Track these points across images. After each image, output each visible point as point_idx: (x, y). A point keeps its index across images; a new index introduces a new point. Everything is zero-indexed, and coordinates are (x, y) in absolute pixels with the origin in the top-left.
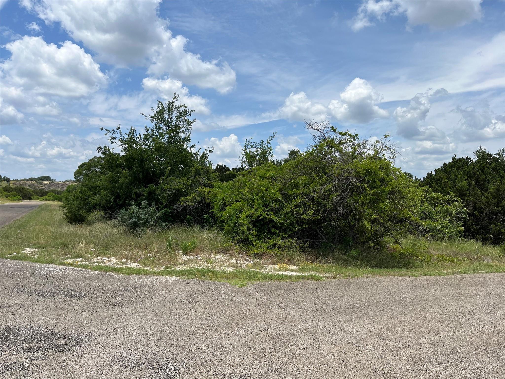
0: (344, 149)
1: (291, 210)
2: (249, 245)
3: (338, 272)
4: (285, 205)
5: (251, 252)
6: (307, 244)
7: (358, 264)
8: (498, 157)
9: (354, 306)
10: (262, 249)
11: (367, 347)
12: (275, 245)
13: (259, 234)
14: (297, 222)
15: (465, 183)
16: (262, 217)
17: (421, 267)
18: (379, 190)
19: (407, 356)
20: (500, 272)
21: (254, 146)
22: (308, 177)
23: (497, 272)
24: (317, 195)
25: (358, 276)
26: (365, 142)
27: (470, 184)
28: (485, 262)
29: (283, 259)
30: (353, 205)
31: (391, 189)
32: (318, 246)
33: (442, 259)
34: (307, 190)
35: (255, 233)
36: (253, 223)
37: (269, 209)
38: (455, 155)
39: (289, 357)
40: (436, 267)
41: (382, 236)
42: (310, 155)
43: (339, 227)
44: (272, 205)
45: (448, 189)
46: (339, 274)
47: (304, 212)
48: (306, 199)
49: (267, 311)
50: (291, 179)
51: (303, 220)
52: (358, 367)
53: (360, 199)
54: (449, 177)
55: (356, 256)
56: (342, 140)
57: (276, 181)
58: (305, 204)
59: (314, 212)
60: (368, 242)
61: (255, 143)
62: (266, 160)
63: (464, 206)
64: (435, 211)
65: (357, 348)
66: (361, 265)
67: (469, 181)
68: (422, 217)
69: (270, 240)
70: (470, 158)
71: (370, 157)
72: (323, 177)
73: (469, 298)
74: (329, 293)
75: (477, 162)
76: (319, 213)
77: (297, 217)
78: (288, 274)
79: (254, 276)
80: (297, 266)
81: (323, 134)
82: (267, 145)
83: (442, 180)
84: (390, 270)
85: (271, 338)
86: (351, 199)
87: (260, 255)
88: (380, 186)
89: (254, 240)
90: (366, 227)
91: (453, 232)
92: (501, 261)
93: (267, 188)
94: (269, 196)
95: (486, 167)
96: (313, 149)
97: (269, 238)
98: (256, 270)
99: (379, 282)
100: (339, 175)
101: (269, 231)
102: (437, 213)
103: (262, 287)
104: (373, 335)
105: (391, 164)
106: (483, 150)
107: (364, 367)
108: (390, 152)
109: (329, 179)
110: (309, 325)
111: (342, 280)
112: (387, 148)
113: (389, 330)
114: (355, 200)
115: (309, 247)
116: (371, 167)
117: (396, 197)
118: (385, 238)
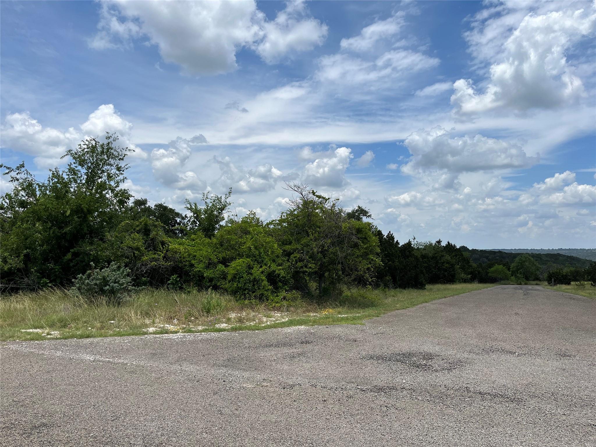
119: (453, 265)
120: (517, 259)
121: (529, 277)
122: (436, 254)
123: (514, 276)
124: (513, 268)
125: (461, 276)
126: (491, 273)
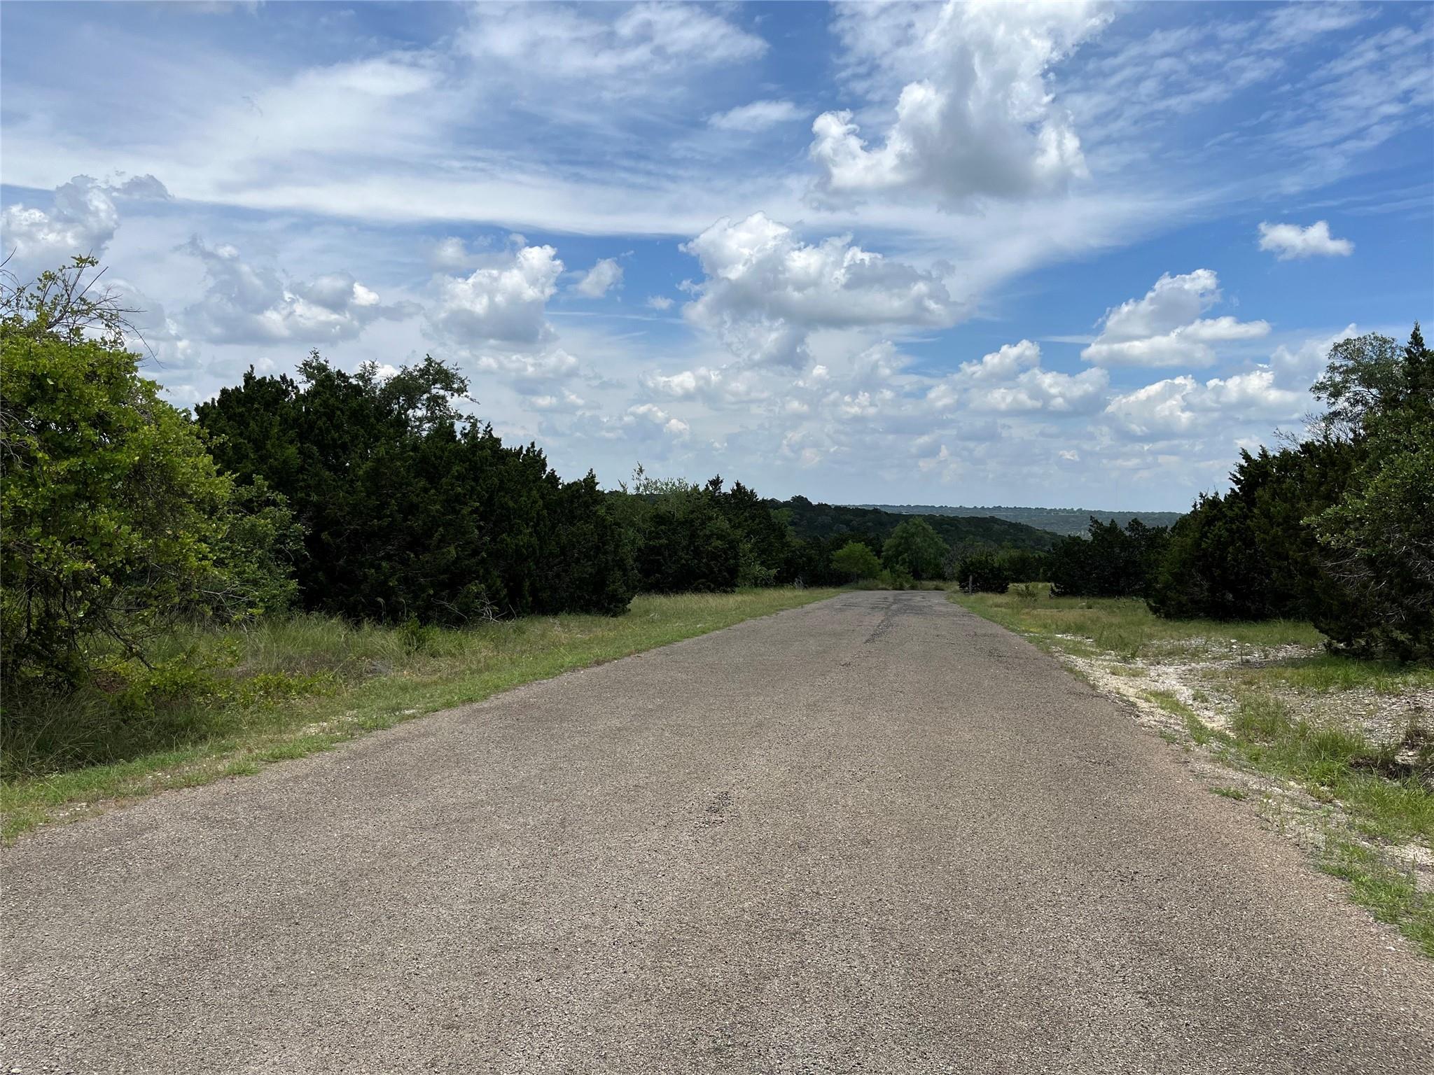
8: (362, 383)
15: (292, 450)
18: (90, 462)
31: (137, 458)
38: (251, 366)
40: (279, 721)
45: (245, 467)
60: (18, 664)
63: (295, 519)
70: (291, 380)
75: (312, 394)
91: (274, 596)
106: (322, 362)
108: (99, 323)
112: (85, 307)
119: (733, 545)
120: (898, 529)
121: (923, 571)
122: (692, 512)
123: (889, 570)
124: (887, 550)
125: (752, 571)
126: (837, 561)
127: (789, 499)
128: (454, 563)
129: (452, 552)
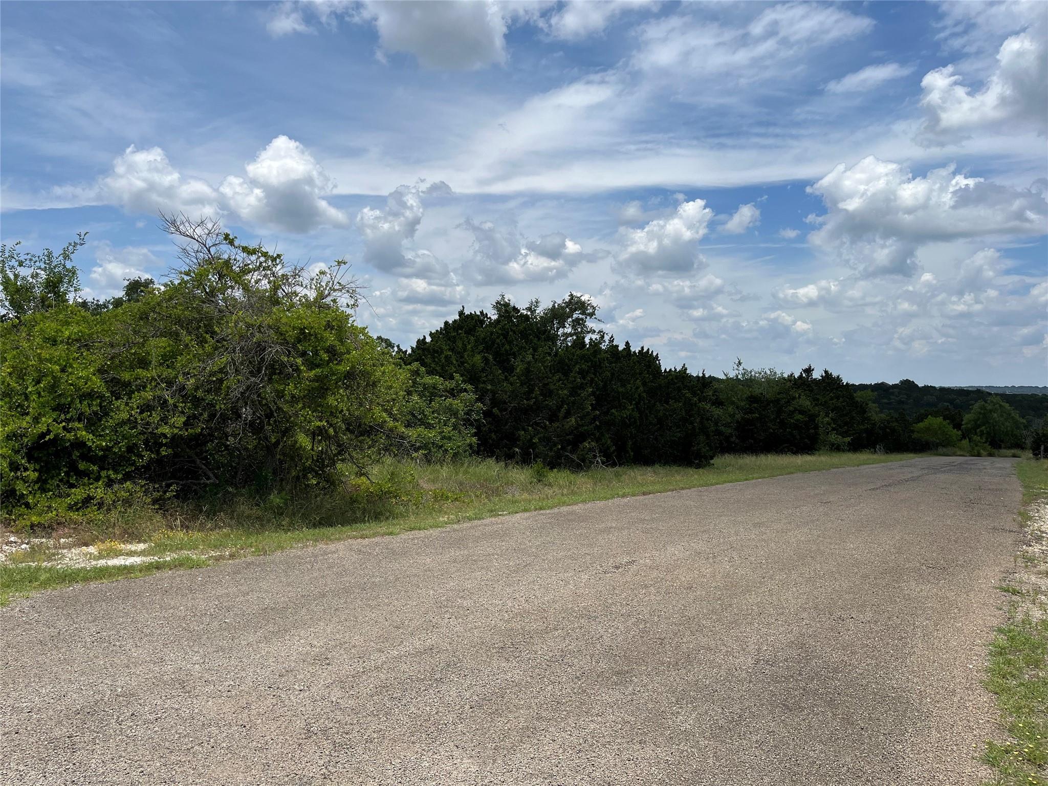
0: (254, 284)
1: (131, 416)
2: (17, 506)
3: (242, 545)
4: (113, 405)
5: (21, 523)
6: (172, 491)
7: (283, 523)
8: (529, 313)
9: (272, 609)
10: (52, 512)
11: (296, 687)
12: (88, 500)
13: (44, 478)
14: (146, 443)
15: (479, 358)
16: (52, 436)
17: (405, 517)
18: (326, 371)
19: (372, 686)
20: (531, 511)
21: (28, 262)
22: (171, 342)
23: (525, 510)
24: (192, 381)
25: (282, 548)
26: (297, 271)
27: (486, 360)
28: (509, 497)
29: (110, 529)
30: (274, 401)
31: (348, 368)
32: (196, 494)
33: (440, 497)
34: (170, 370)
35: (33, 475)
36: (26, 453)
37: (72, 416)
39: (117, 746)
40: (431, 513)
41: (333, 463)
42: (174, 291)
43: (246, 449)
44: (79, 405)
45: (451, 369)
46: (243, 549)
47: (164, 420)
48: (167, 390)
49: (64, 654)
50: (128, 344)
51: (160, 437)
52: (275, 731)
53: (288, 389)
54: (454, 348)
55: (281, 507)
56: (249, 264)
57: (88, 350)
58: (166, 401)
59: (186, 420)
60: (305, 476)
61: (29, 256)
62: (61, 298)
63: (477, 400)
64: (431, 410)
65: (275, 693)
66: (291, 524)
67: (486, 355)
68: (408, 421)
69: (73, 490)
70: (486, 313)
71: (308, 304)
72: (206, 342)
73: (480, 561)
74: (221, 591)
75: (498, 321)
76: (199, 421)
77: (145, 433)
78: (123, 562)
79: (30, 578)
80: (145, 542)
81: (205, 248)
82: (63, 262)
83: (442, 352)
84: (349, 527)
85: (73, 714)
86: (268, 390)
87: (49, 527)
88: (328, 362)
89: (30, 492)
90: (301, 447)
91: (459, 447)
92: (533, 492)
93: (65, 366)
94: (72, 385)
95: (511, 330)
96: (183, 279)
97: (72, 486)
98: (36, 563)
99: (325, 553)
100: (242, 337)
101: (73, 468)
102: (433, 413)
103: (50, 600)
104: (309, 660)
105: (348, 319)
106: (507, 301)
107: (286, 728)
108: (347, 295)
109: (220, 347)
110: (169, 667)
111: (250, 559)
112: (341, 287)
113: (341, 644)
114: (277, 391)
115: (176, 497)
116: (310, 324)
117: (358, 383)
118: (339, 465)
120: (976, 406)
121: (1000, 441)
122: (779, 393)
123: (968, 440)
124: (967, 424)
125: (829, 439)
126: (918, 432)
127: (897, 382)
128: (576, 428)
129: (573, 421)
